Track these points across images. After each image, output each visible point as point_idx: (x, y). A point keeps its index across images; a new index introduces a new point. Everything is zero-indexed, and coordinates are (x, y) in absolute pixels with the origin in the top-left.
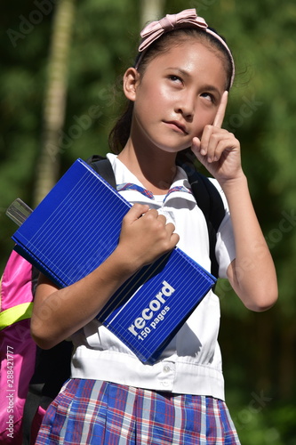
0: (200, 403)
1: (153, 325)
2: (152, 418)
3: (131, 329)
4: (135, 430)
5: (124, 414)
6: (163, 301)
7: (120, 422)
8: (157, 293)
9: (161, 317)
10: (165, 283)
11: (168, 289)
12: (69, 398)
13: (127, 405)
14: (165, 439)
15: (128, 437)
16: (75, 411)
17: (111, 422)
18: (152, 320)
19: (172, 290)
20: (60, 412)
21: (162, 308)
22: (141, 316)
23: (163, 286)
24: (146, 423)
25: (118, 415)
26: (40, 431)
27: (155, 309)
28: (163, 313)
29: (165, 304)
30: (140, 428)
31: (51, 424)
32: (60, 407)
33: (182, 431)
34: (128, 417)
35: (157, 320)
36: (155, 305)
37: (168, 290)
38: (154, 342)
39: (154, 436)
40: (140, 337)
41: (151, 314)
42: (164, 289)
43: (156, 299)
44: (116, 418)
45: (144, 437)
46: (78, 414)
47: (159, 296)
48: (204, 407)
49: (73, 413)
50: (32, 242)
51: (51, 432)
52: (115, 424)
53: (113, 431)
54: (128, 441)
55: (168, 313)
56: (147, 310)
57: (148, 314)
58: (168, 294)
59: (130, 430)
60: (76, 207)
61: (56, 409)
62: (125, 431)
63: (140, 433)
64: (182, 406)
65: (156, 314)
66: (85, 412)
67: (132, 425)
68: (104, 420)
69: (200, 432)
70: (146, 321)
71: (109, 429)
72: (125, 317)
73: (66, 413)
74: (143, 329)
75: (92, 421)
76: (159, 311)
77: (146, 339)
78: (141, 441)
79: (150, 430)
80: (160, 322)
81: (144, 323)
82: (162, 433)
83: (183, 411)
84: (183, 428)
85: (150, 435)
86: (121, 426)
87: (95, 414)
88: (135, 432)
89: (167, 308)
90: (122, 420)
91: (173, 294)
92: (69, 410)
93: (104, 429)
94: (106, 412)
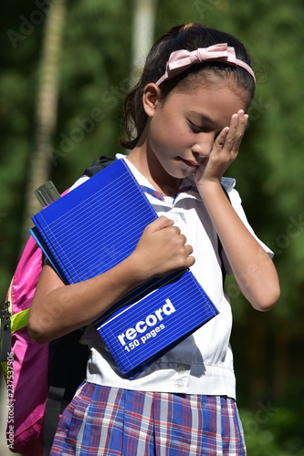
0: (215, 403)
1: (144, 340)
2: (169, 420)
3: (121, 338)
4: (154, 432)
5: (141, 417)
6: (161, 319)
7: (137, 425)
8: (157, 308)
9: (154, 333)
10: (168, 301)
11: (169, 307)
12: (85, 402)
13: (145, 409)
14: (183, 441)
15: (147, 440)
16: (92, 415)
17: (128, 426)
18: (144, 334)
19: (173, 310)
20: (76, 416)
21: (158, 325)
22: (134, 327)
23: (165, 303)
24: (164, 425)
25: (135, 419)
26: (57, 435)
27: (150, 324)
28: (158, 329)
29: (162, 322)
30: (159, 430)
31: (67, 428)
32: (76, 411)
33: (199, 432)
34: (146, 420)
35: (149, 336)
36: (151, 320)
37: (168, 309)
38: (139, 356)
39: (173, 438)
40: (126, 348)
41: (145, 328)
42: (165, 307)
43: (154, 314)
44: (133, 422)
45: (163, 440)
46: (95, 418)
47: (158, 312)
48: (219, 407)
49: (90, 417)
50: (50, 227)
51: (68, 435)
52: (133, 427)
53: (131, 434)
54: (147, 444)
55: (162, 331)
56: (142, 323)
57: (142, 327)
58: (168, 313)
59: (149, 433)
60: (104, 204)
61: (73, 413)
62: (143, 434)
63: (159, 435)
64: (198, 407)
65: (150, 329)
66: (103, 417)
67: (150, 428)
68: (122, 424)
69: (215, 432)
70: (138, 333)
71: (127, 433)
72: (118, 324)
73: (82, 417)
74: (132, 341)
75: (110, 425)
76: (154, 328)
77: (132, 351)
78: (159, 443)
79: (168, 432)
80: (152, 338)
81: (135, 335)
82: (181, 434)
83: (199, 411)
84: (200, 429)
85: (168, 437)
86: (139, 429)
87: (112, 418)
88: (154, 435)
89: (162, 326)
90: (140, 424)
91: (173, 314)
92: (86, 414)
93: (123, 433)
94: (123, 416)
